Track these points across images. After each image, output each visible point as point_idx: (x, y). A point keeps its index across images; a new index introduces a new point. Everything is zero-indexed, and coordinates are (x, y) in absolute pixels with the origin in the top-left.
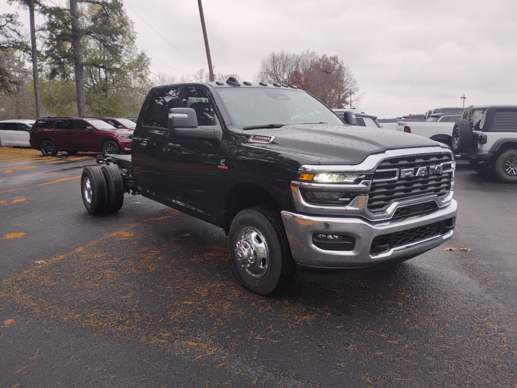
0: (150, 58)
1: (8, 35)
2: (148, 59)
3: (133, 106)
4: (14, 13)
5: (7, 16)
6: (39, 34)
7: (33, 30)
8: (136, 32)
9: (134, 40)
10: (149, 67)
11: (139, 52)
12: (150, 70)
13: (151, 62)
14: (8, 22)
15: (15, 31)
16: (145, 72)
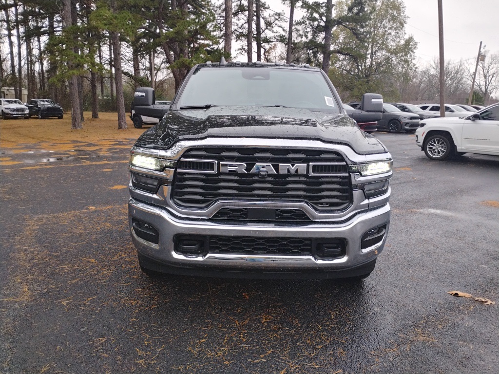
0: (418, 42)
1: (275, 31)
2: (416, 44)
3: (392, 92)
4: (281, 12)
5: (276, 15)
6: (295, 28)
7: (291, 25)
8: (408, 17)
9: (405, 25)
10: (415, 51)
11: (407, 37)
12: (415, 55)
13: (418, 46)
14: (276, 19)
15: (281, 27)
16: (411, 56)
